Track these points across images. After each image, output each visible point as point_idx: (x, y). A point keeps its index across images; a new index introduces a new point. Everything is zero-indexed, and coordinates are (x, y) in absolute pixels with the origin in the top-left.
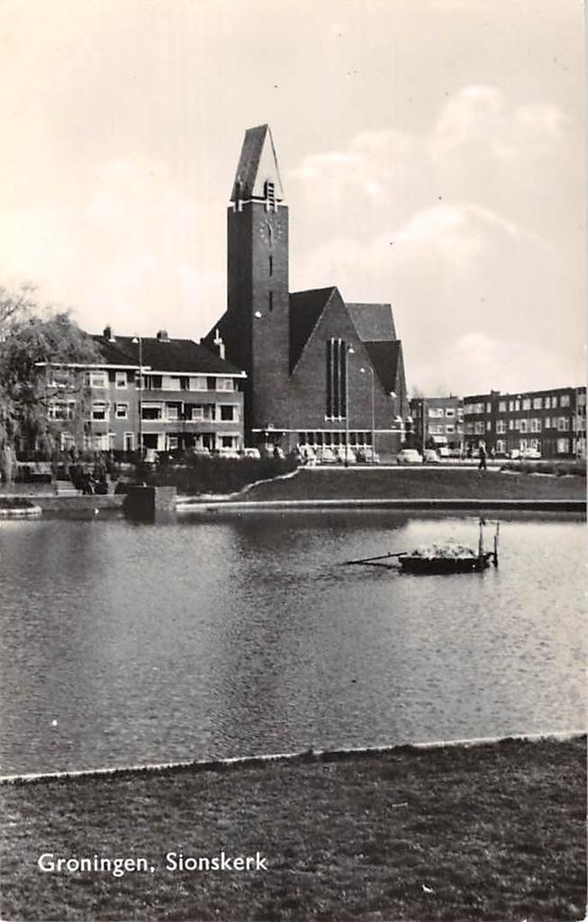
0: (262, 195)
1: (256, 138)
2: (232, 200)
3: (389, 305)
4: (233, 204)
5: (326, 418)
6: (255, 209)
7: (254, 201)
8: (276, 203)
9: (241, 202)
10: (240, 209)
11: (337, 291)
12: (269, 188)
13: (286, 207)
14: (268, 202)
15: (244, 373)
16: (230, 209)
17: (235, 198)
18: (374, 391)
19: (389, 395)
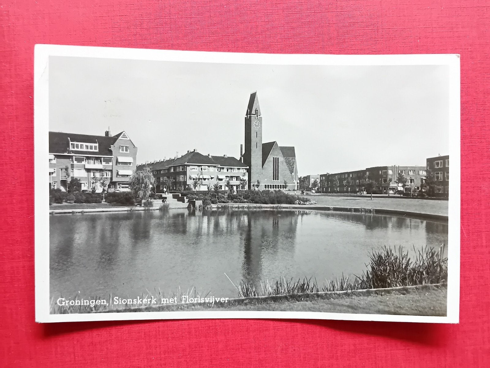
0: (255, 114)
1: (253, 97)
2: (246, 115)
3: (294, 147)
4: (246, 116)
5: (273, 181)
6: (252, 117)
7: (252, 115)
8: (259, 116)
9: (248, 116)
10: (248, 118)
11: (276, 143)
12: (256, 111)
13: (261, 117)
14: (256, 116)
15: (248, 167)
16: (246, 118)
17: (247, 115)
18: (288, 172)
19: (292, 174)
